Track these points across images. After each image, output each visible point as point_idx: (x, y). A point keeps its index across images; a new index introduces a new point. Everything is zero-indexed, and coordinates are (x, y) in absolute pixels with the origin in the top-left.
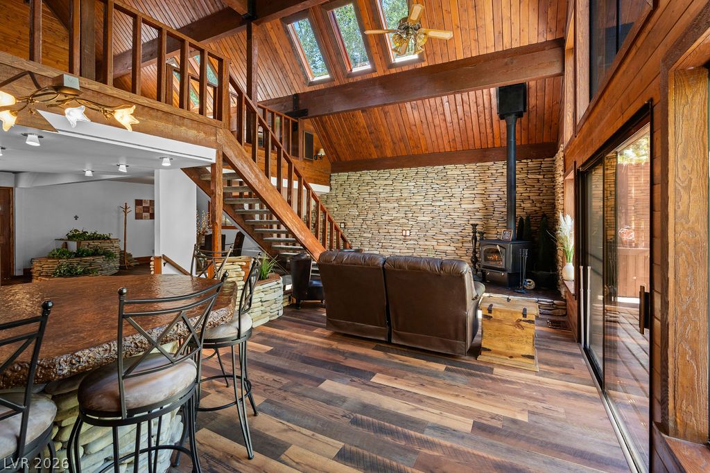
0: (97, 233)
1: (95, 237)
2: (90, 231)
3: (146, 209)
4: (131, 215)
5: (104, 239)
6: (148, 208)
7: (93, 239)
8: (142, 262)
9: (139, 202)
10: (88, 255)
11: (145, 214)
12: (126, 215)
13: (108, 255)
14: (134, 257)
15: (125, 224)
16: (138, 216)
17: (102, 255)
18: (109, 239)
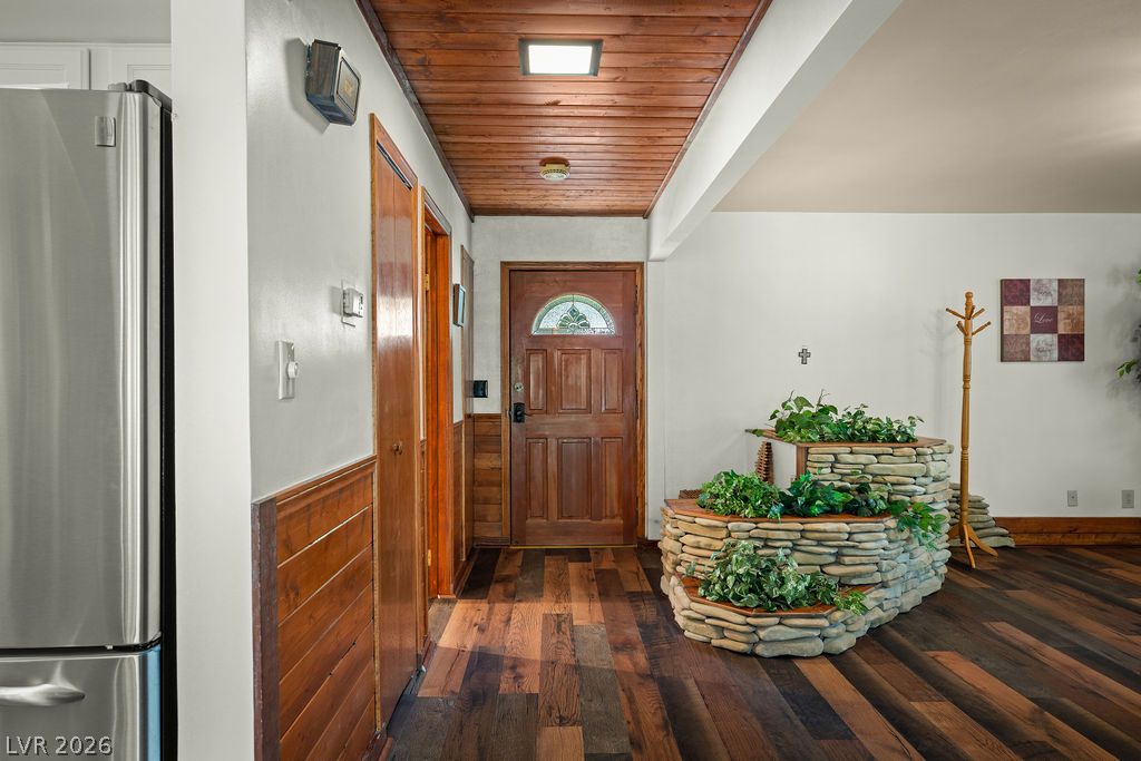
0: (867, 415)
1: (858, 432)
2: (844, 404)
3: (1044, 320)
4: (986, 343)
5: (892, 439)
6: (1051, 312)
7: (852, 439)
8: (1026, 539)
9: (1014, 292)
10: (831, 512)
11: (1038, 340)
12: (967, 342)
13: (908, 516)
14: (993, 512)
15: (966, 378)
16: (1012, 350)
17: (883, 514)
18: (909, 440)
